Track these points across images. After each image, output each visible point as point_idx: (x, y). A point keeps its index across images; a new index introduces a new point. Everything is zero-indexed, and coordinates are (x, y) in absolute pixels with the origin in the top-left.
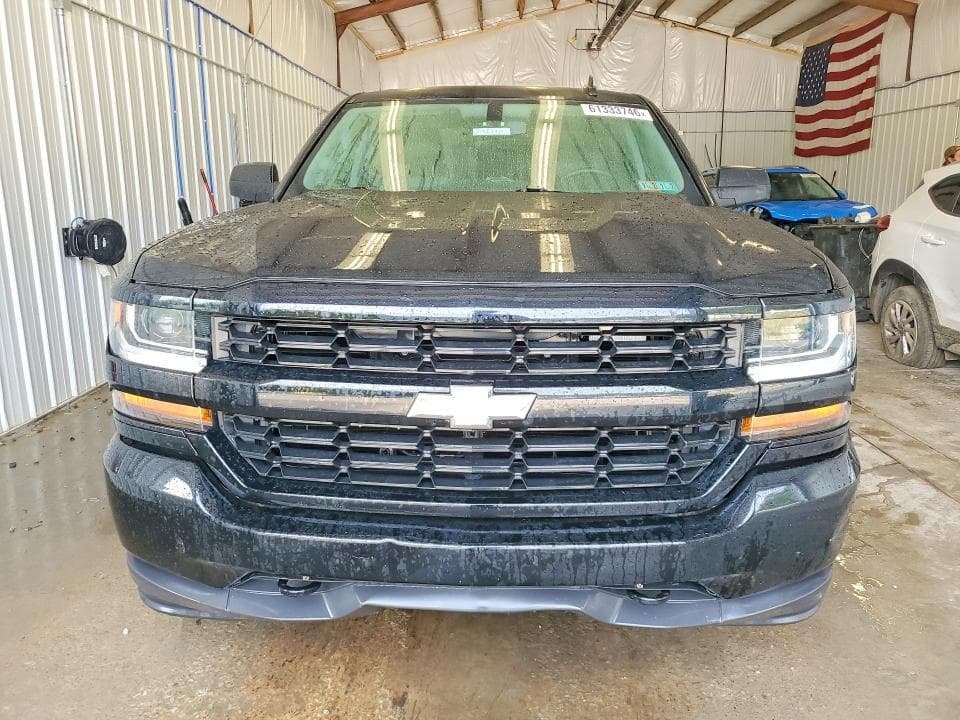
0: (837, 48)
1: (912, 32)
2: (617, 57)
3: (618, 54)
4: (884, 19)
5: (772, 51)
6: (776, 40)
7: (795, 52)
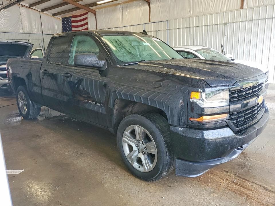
0: (73, 19)
1: (96, 17)
2: (4, 14)
3: (5, 13)
4: (87, 13)
5: (53, 18)
6: (54, 15)
7: (59, 19)
